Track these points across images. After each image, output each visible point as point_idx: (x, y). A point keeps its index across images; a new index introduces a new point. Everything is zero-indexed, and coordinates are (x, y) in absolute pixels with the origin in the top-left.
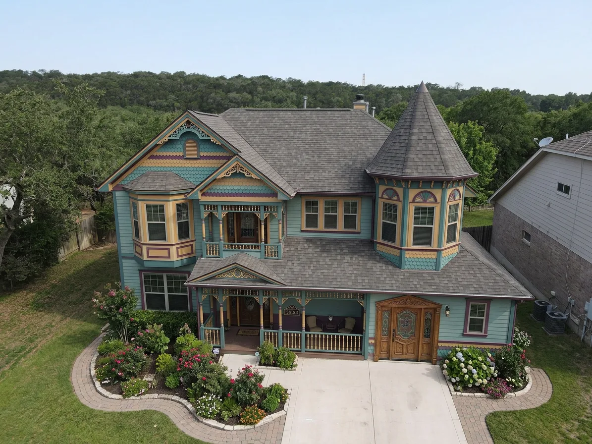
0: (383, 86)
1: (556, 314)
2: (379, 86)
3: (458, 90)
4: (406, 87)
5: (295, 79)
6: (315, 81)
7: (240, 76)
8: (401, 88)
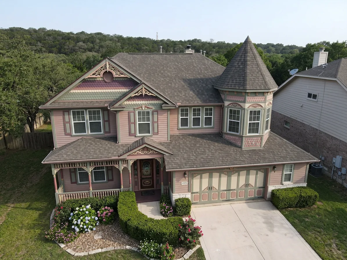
0: (171, 40)
1: (317, 165)
2: (168, 40)
3: (212, 43)
4: (183, 41)
5: (119, 35)
6: (130, 37)
7: (83, 33)
8: (181, 41)
